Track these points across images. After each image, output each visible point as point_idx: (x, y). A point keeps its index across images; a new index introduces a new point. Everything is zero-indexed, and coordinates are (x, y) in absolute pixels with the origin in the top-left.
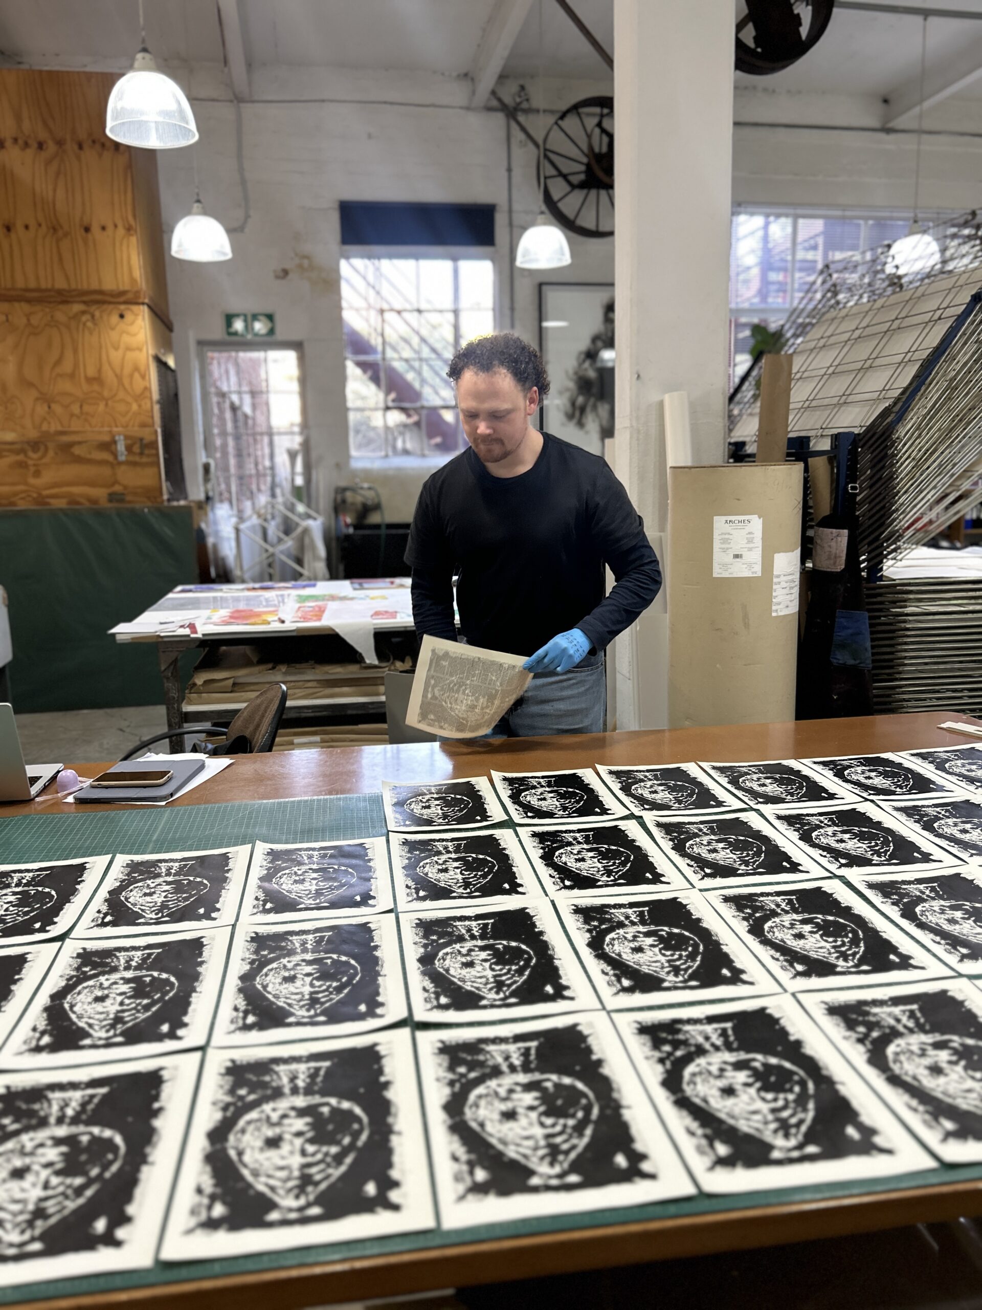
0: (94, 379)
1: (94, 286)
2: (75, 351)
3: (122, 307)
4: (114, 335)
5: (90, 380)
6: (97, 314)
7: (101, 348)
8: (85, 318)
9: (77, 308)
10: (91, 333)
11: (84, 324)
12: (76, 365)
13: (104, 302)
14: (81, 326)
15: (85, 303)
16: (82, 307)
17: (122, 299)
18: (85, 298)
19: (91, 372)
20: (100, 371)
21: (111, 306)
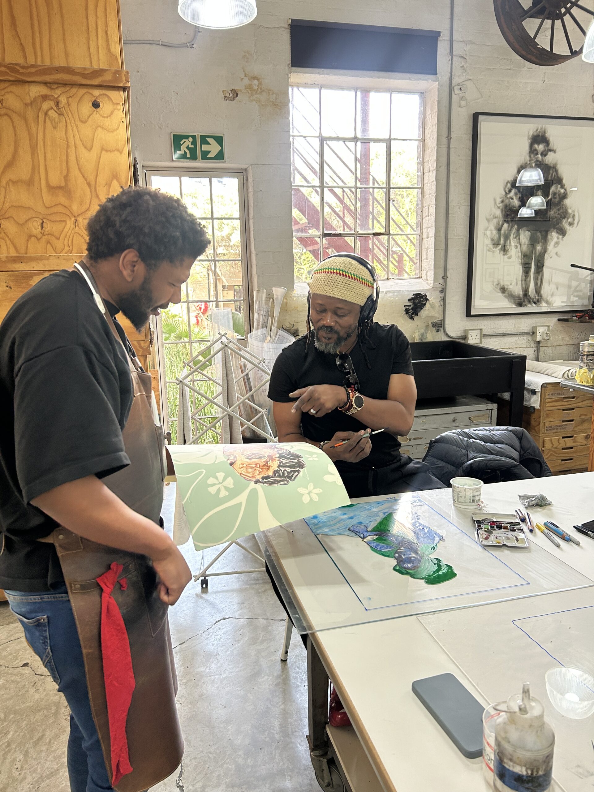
0: (60, 188)
1: (61, 62)
2: (34, 149)
3: (96, 92)
4: (86, 130)
5: (53, 189)
6: (63, 100)
7: (68, 146)
8: (45, 106)
9: (35, 91)
10: (55, 128)
11: (46, 114)
12: (35, 169)
13: (73, 85)
14: (41, 116)
15: (45, 83)
16: (43, 90)
17: (95, 82)
18: (47, 78)
19: (55, 179)
20: (66, 177)
21: (82, 91)
